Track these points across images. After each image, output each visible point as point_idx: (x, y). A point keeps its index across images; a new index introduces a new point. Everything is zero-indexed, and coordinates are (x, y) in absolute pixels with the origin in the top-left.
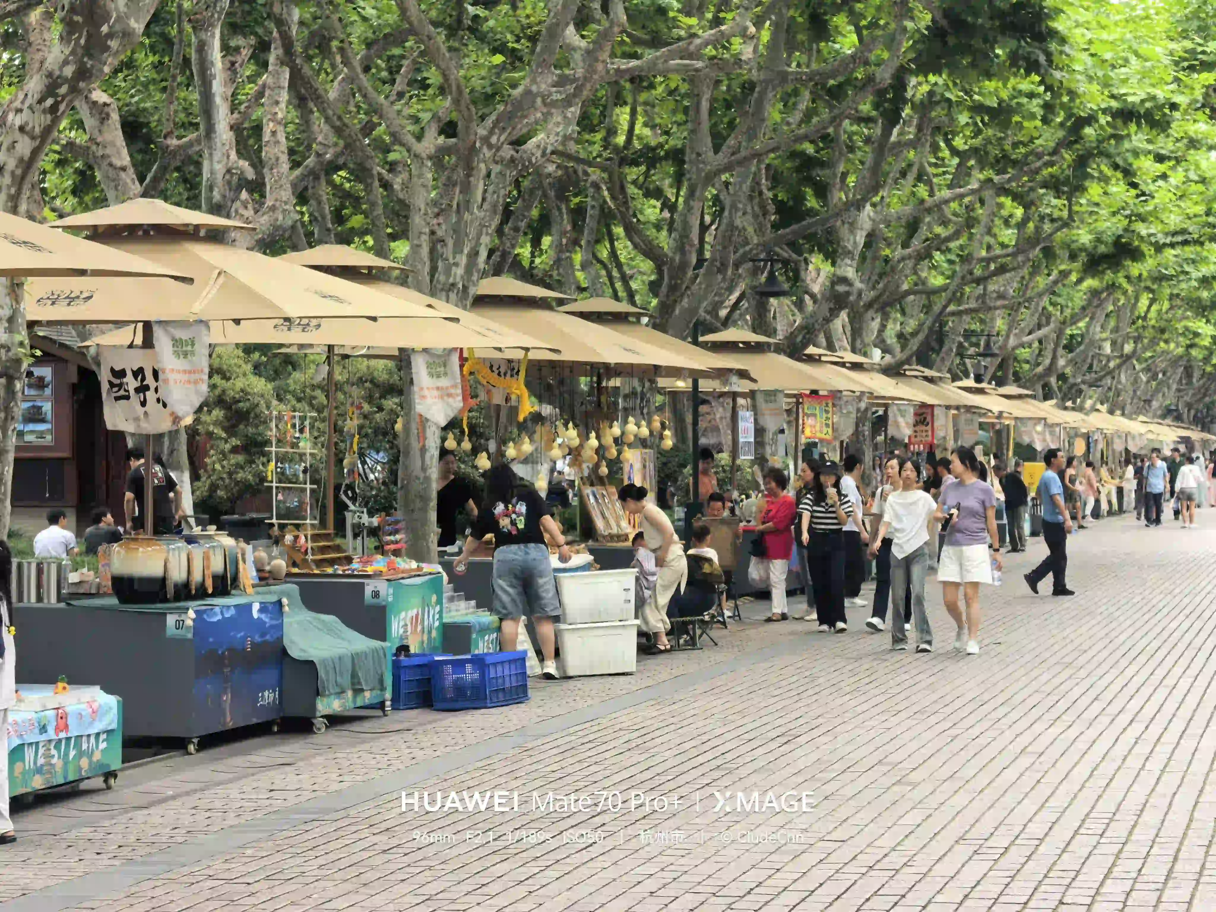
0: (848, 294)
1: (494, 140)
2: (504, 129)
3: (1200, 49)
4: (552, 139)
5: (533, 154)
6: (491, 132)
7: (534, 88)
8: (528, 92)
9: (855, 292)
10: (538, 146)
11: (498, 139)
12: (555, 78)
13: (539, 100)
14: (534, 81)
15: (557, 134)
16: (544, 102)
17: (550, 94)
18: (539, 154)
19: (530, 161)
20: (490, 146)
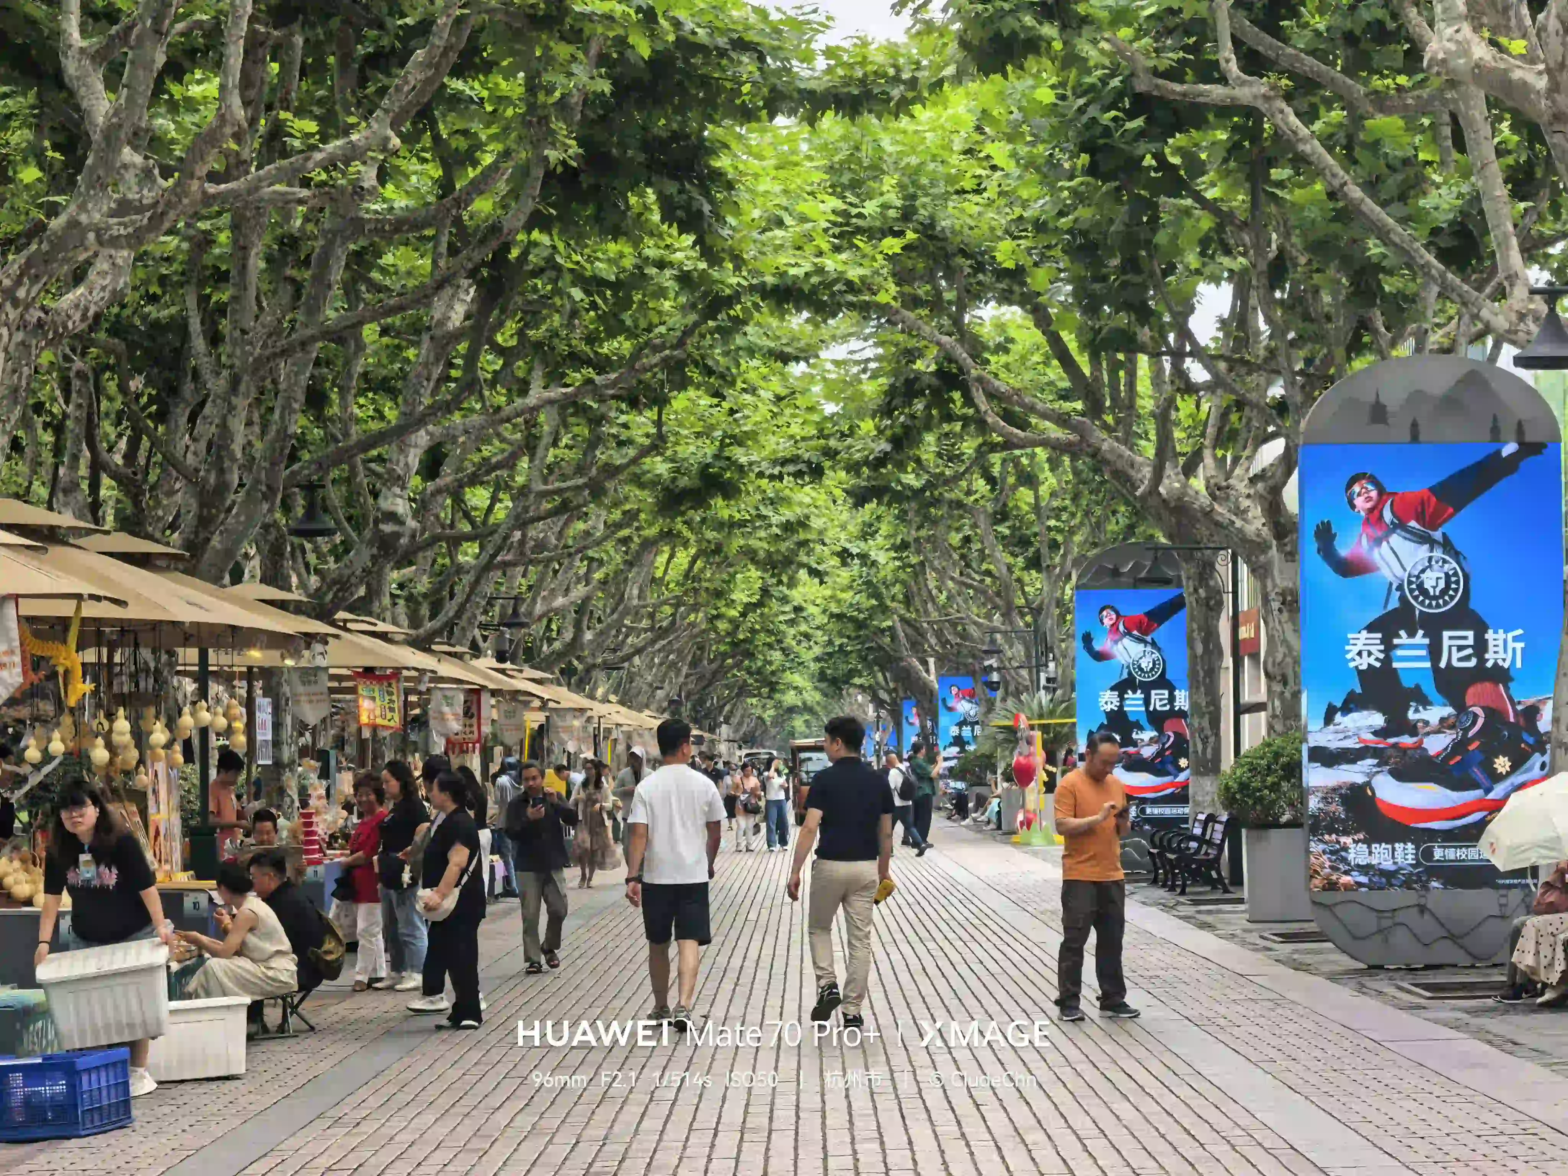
0: (397, 535)
1: (21, 293)
2: (37, 277)
3: (854, 211)
4: (97, 295)
5: (69, 317)
6: (18, 282)
7: (83, 218)
8: (74, 224)
9: (408, 533)
10: (77, 306)
11: (28, 292)
12: (113, 205)
13: (91, 236)
14: (82, 208)
15: (103, 288)
16: (98, 236)
17: (109, 228)
18: (77, 317)
19: (65, 327)
20: (16, 303)
